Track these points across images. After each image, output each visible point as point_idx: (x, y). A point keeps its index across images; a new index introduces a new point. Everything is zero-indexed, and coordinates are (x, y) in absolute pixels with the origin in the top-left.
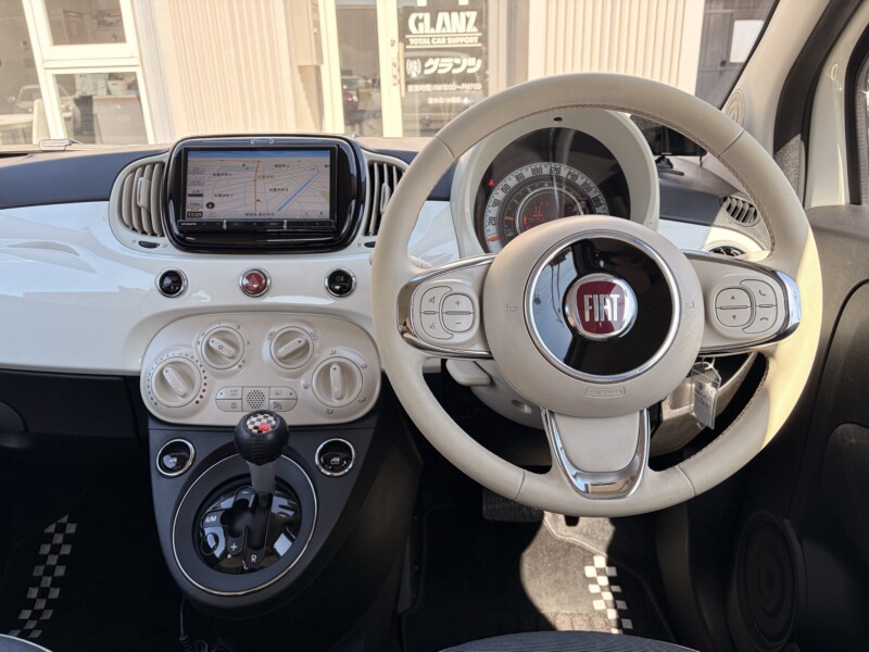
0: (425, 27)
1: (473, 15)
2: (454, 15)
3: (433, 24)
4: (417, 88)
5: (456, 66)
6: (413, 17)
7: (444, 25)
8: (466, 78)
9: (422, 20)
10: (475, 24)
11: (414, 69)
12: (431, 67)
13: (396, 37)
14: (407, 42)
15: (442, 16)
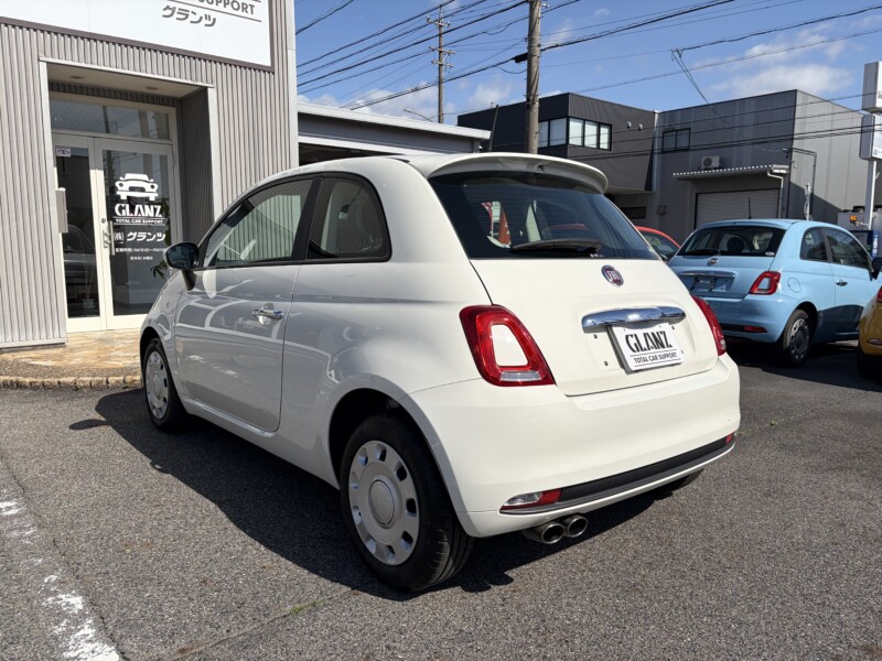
0: (127, 212)
1: (159, 208)
2: (147, 207)
3: (132, 209)
4: (121, 250)
5: (148, 237)
6: (117, 206)
7: (139, 210)
8: (155, 244)
9: (124, 208)
10: (161, 213)
11: (119, 236)
12: (131, 237)
13: (105, 217)
14: (114, 221)
15: (137, 206)
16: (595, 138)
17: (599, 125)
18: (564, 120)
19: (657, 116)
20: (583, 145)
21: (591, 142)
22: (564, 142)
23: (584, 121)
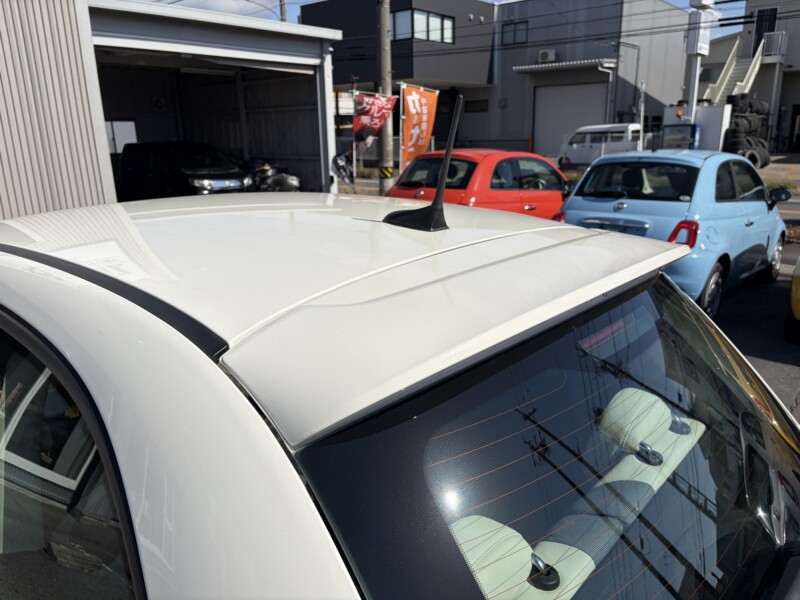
16: (439, 32)
17: (443, 17)
18: (409, 13)
19: (496, 9)
20: (428, 40)
21: (435, 36)
22: (409, 36)
23: (428, 13)
